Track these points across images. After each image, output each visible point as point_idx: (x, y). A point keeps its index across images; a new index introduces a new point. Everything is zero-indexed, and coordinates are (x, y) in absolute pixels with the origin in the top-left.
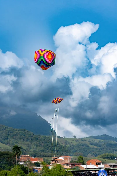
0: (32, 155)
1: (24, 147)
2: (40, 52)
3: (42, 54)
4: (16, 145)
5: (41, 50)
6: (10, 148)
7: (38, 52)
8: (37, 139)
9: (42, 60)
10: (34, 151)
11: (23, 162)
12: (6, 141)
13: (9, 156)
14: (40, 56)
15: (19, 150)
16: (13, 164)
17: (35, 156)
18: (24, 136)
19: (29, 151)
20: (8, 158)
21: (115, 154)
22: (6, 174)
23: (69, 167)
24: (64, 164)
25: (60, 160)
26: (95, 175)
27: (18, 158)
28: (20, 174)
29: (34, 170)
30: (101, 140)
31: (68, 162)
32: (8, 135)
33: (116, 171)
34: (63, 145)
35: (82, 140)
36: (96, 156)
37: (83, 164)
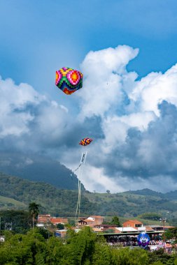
0: (53, 215)
1: (43, 205)
2: (62, 71)
3: (64, 73)
4: (32, 201)
5: (63, 69)
6: (26, 206)
7: (59, 71)
8: (60, 194)
9: (64, 82)
10: (56, 210)
11: (42, 223)
12: (20, 197)
13: (25, 216)
14: (62, 77)
15: (37, 208)
16: (29, 226)
17: (57, 216)
18: (44, 190)
19: (49, 210)
20: (23, 218)
21: (159, 213)
22: (20, 239)
23: (100, 230)
24: (95, 227)
25: (90, 221)
26: (134, 240)
27: (36, 218)
28: (39, 238)
29: (55, 233)
30: (142, 196)
31: (99, 223)
32: (23, 189)
33: (160, 234)
34: (94, 202)
35: (117, 195)
36: (135, 215)
37: (119, 226)
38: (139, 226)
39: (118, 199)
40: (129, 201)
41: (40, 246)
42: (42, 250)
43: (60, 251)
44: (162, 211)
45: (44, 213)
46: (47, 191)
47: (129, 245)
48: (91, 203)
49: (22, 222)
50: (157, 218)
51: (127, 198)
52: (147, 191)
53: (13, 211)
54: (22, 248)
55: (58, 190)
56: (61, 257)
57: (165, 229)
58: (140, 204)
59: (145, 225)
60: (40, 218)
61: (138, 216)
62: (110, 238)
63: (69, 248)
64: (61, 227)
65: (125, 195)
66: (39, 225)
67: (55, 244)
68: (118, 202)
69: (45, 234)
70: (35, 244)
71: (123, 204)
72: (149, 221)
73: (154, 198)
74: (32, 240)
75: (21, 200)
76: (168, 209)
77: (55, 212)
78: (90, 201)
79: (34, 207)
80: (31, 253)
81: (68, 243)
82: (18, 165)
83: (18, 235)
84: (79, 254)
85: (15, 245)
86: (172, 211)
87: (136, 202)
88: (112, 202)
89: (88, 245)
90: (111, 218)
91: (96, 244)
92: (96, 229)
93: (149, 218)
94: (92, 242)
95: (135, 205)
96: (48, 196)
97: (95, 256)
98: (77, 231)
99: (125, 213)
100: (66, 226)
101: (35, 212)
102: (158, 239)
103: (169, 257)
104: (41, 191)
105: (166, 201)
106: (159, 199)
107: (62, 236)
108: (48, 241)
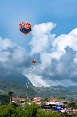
0: (19, 97)
1: (15, 92)
4: (10, 91)
6: (7, 93)
8: (22, 88)
10: (20, 94)
11: (14, 100)
12: (5, 89)
13: (7, 97)
15: (12, 94)
16: (8, 102)
17: (21, 97)
19: (17, 94)
21: (65, 96)
22: (5, 108)
23: (39, 103)
24: (37, 102)
25: (35, 100)
26: (54, 108)
27: (12, 98)
28: (13, 107)
29: (20, 105)
30: (58, 89)
31: (39, 100)
32: (6, 85)
33: (66, 105)
34: (37, 91)
35: (47, 88)
36: (55, 97)
37: (48, 102)
38: (56, 102)
39: (47, 90)
40: (52, 91)
41: (13, 111)
42: (14, 113)
43: (22, 113)
44: (66, 95)
45: (15, 96)
46: (16, 86)
47: (52, 110)
48: (36, 92)
49: (5, 100)
50: (64, 98)
51: (51, 89)
52: (60, 87)
53: (1, 95)
54: (5, 111)
55: (21, 86)
56: (22, 115)
57: (68, 103)
58: (57, 92)
59: (59, 101)
60: (13, 98)
61: (56, 98)
62: (44, 107)
63: (26, 111)
64: (22, 102)
65: (50, 88)
66: (13, 101)
67: (20, 109)
68: (47, 91)
69: (15, 105)
70: (11, 110)
71: (49, 92)
72: (61, 100)
73: (63, 89)
74: (10, 108)
75: (5, 90)
76: (69, 94)
77: (20, 95)
78: (35, 91)
79: (11, 93)
80: (9, 114)
81: (26, 109)
82: (4, 75)
83: (4, 106)
84: (30, 114)
85: (2, 110)
86: (71, 95)
87: (55, 91)
88: (45, 91)
89: (34, 110)
90: (44, 98)
91: (38, 110)
92: (38, 103)
93: (61, 98)
94: (36, 109)
95: (55, 92)
96: (17, 88)
97: (37, 115)
98: (30, 104)
99: (50, 96)
100: (25, 101)
101: (11, 95)
102: (65, 108)
103: (69, 116)
104: (14, 86)
105: (68, 91)
106: (65, 90)
107: (23, 106)
108: (17, 108)
